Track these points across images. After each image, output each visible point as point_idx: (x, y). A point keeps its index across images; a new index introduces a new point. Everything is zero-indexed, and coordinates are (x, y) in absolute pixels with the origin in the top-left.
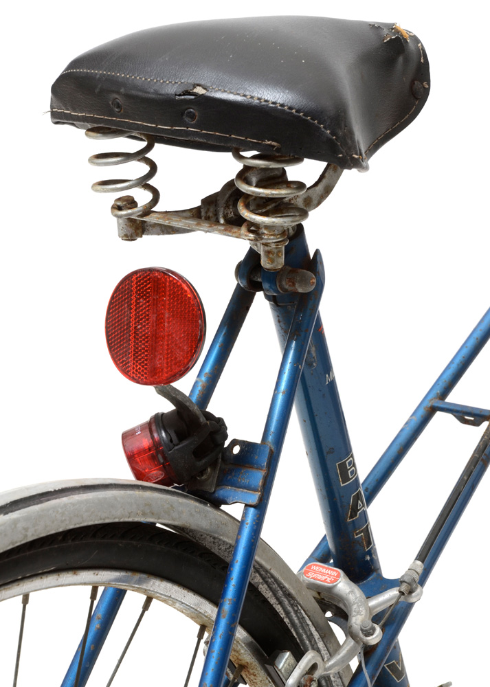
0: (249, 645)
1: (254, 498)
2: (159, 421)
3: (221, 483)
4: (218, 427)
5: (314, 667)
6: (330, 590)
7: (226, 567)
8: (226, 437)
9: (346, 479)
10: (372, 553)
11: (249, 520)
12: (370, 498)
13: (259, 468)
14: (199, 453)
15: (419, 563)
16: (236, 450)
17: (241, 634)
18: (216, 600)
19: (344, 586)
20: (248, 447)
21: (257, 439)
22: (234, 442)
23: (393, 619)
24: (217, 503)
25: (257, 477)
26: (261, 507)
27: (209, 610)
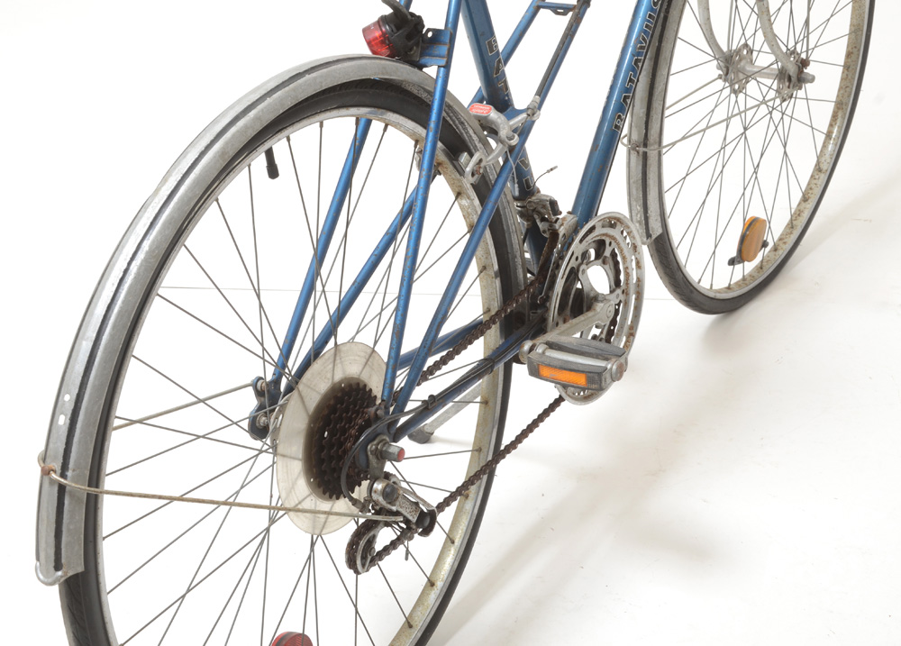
0: (443, 151)
1: (443, 62)
2: (384, 20)
3: (422, 55)
4: (418, 21)
5: (481, 161)
6: (486, 118)
7: (429, 107)
8: (423, 27)
9: (492, 51)
10: (508, 95)
11: (441, 75)
12: (506, 61)
13: (445, 44)
14: (409, 37)
15: (537, 97)
16: (430, 34)
17: (440, 144)
18: (425, 125)
19: (494, 115)
20: (437, 32)
21: (442, 27)
22: (428, 30)
23: (524, 131)
24: (420, 67)
25: (444, 50)
26: (447, 67)
27: (421, 131)
